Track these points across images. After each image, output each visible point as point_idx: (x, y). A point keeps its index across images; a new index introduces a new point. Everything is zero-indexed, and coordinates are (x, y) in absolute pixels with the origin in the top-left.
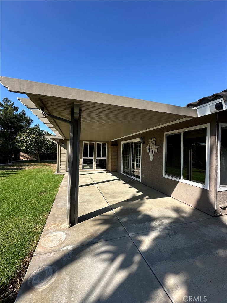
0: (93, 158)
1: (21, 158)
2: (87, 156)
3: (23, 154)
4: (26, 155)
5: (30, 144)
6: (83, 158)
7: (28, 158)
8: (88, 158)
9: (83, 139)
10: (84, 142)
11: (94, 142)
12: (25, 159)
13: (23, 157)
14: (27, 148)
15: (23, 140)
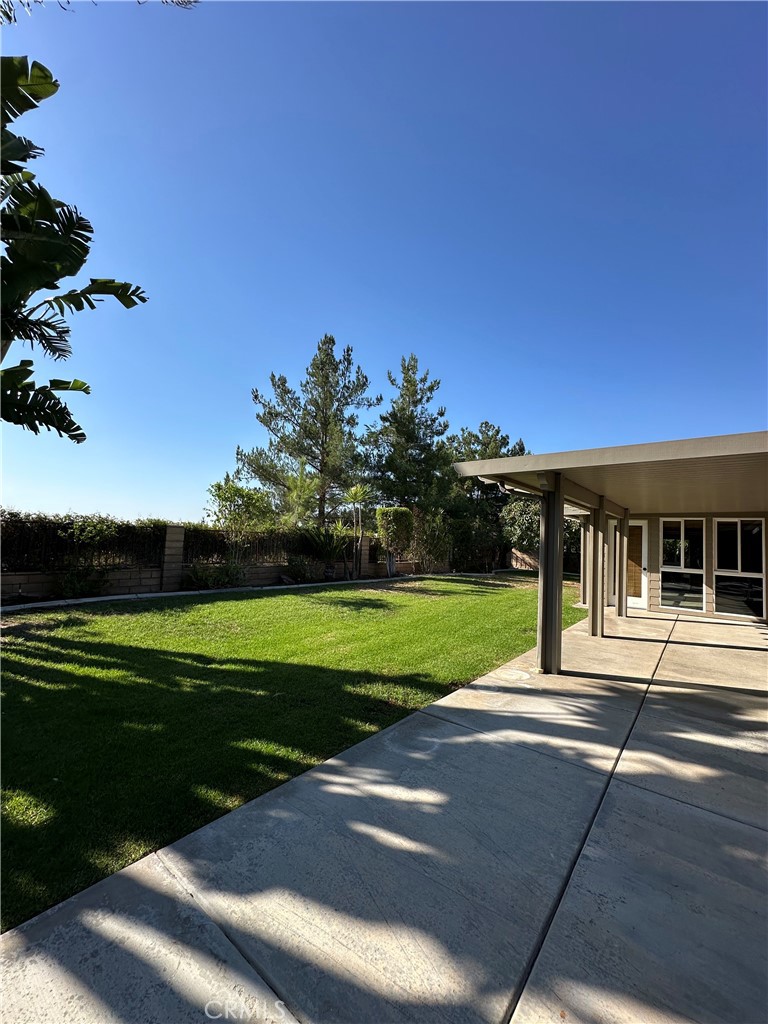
0: (702, 572)
1: (514, 563)
2: (679, 565)
3: (519, 554)
4: (525, 556)
5: (528, 528)
6: (662, 569)
7: (530, 565)
8: (682, 569)
9: (662, 511)
10: (662, 519)
11: (704, 519)
12: (523, 568)
13: (520, 560)
14: (521, 538)
15: (513, 518)
